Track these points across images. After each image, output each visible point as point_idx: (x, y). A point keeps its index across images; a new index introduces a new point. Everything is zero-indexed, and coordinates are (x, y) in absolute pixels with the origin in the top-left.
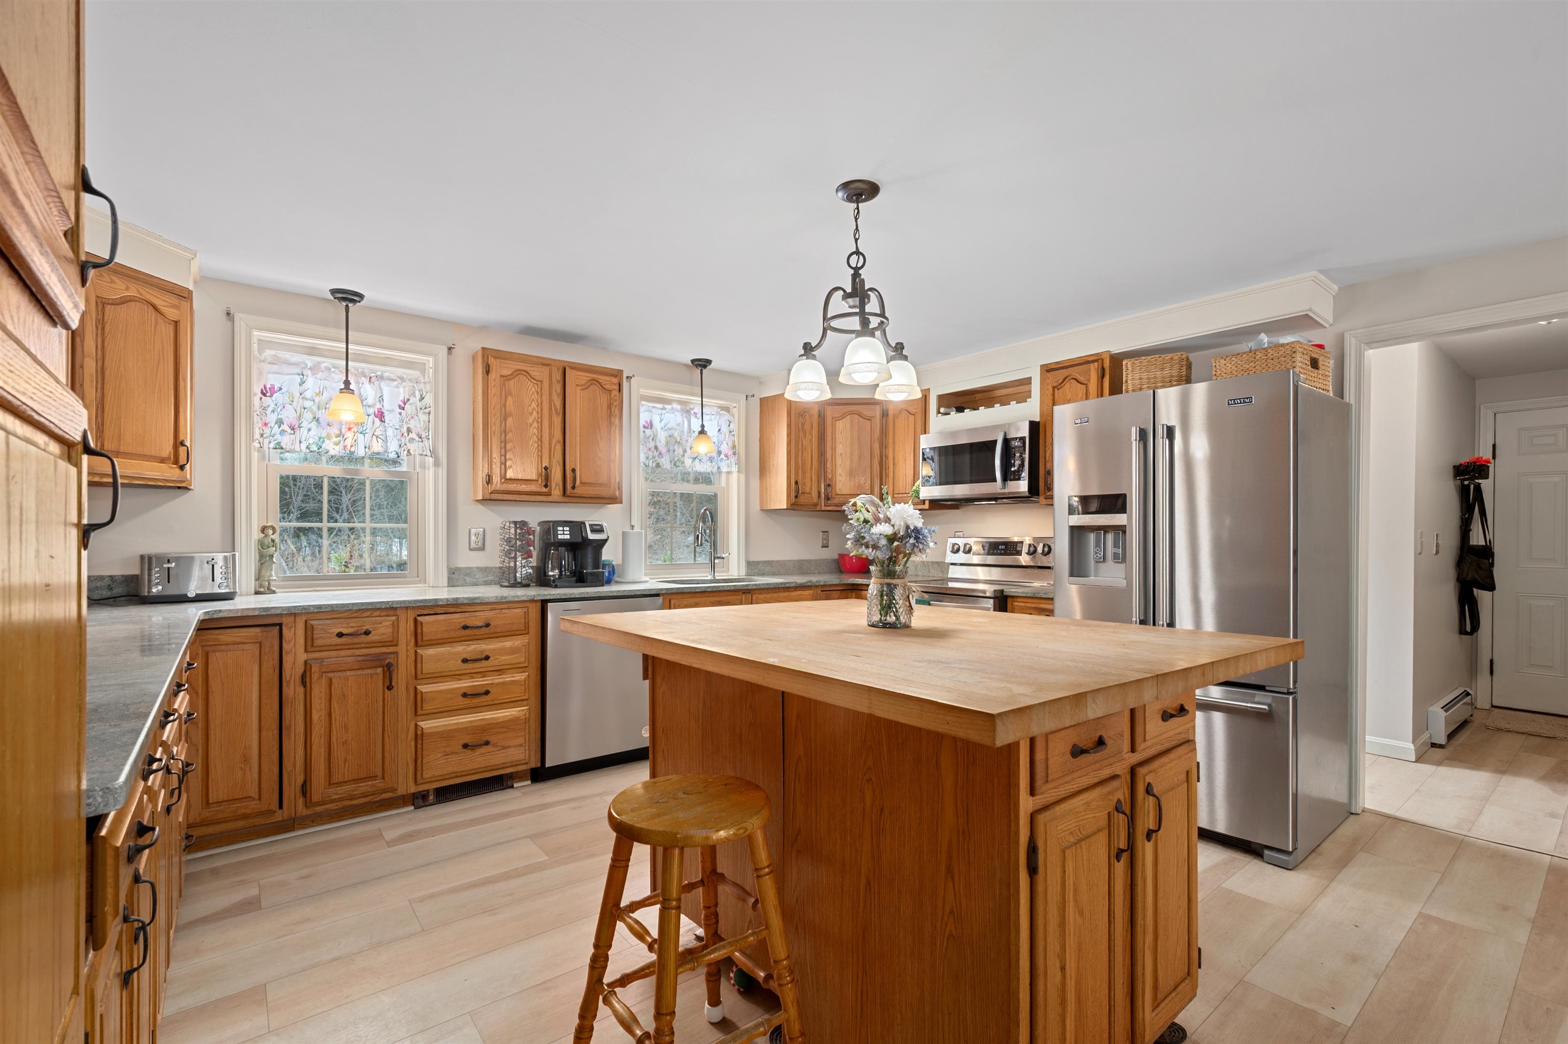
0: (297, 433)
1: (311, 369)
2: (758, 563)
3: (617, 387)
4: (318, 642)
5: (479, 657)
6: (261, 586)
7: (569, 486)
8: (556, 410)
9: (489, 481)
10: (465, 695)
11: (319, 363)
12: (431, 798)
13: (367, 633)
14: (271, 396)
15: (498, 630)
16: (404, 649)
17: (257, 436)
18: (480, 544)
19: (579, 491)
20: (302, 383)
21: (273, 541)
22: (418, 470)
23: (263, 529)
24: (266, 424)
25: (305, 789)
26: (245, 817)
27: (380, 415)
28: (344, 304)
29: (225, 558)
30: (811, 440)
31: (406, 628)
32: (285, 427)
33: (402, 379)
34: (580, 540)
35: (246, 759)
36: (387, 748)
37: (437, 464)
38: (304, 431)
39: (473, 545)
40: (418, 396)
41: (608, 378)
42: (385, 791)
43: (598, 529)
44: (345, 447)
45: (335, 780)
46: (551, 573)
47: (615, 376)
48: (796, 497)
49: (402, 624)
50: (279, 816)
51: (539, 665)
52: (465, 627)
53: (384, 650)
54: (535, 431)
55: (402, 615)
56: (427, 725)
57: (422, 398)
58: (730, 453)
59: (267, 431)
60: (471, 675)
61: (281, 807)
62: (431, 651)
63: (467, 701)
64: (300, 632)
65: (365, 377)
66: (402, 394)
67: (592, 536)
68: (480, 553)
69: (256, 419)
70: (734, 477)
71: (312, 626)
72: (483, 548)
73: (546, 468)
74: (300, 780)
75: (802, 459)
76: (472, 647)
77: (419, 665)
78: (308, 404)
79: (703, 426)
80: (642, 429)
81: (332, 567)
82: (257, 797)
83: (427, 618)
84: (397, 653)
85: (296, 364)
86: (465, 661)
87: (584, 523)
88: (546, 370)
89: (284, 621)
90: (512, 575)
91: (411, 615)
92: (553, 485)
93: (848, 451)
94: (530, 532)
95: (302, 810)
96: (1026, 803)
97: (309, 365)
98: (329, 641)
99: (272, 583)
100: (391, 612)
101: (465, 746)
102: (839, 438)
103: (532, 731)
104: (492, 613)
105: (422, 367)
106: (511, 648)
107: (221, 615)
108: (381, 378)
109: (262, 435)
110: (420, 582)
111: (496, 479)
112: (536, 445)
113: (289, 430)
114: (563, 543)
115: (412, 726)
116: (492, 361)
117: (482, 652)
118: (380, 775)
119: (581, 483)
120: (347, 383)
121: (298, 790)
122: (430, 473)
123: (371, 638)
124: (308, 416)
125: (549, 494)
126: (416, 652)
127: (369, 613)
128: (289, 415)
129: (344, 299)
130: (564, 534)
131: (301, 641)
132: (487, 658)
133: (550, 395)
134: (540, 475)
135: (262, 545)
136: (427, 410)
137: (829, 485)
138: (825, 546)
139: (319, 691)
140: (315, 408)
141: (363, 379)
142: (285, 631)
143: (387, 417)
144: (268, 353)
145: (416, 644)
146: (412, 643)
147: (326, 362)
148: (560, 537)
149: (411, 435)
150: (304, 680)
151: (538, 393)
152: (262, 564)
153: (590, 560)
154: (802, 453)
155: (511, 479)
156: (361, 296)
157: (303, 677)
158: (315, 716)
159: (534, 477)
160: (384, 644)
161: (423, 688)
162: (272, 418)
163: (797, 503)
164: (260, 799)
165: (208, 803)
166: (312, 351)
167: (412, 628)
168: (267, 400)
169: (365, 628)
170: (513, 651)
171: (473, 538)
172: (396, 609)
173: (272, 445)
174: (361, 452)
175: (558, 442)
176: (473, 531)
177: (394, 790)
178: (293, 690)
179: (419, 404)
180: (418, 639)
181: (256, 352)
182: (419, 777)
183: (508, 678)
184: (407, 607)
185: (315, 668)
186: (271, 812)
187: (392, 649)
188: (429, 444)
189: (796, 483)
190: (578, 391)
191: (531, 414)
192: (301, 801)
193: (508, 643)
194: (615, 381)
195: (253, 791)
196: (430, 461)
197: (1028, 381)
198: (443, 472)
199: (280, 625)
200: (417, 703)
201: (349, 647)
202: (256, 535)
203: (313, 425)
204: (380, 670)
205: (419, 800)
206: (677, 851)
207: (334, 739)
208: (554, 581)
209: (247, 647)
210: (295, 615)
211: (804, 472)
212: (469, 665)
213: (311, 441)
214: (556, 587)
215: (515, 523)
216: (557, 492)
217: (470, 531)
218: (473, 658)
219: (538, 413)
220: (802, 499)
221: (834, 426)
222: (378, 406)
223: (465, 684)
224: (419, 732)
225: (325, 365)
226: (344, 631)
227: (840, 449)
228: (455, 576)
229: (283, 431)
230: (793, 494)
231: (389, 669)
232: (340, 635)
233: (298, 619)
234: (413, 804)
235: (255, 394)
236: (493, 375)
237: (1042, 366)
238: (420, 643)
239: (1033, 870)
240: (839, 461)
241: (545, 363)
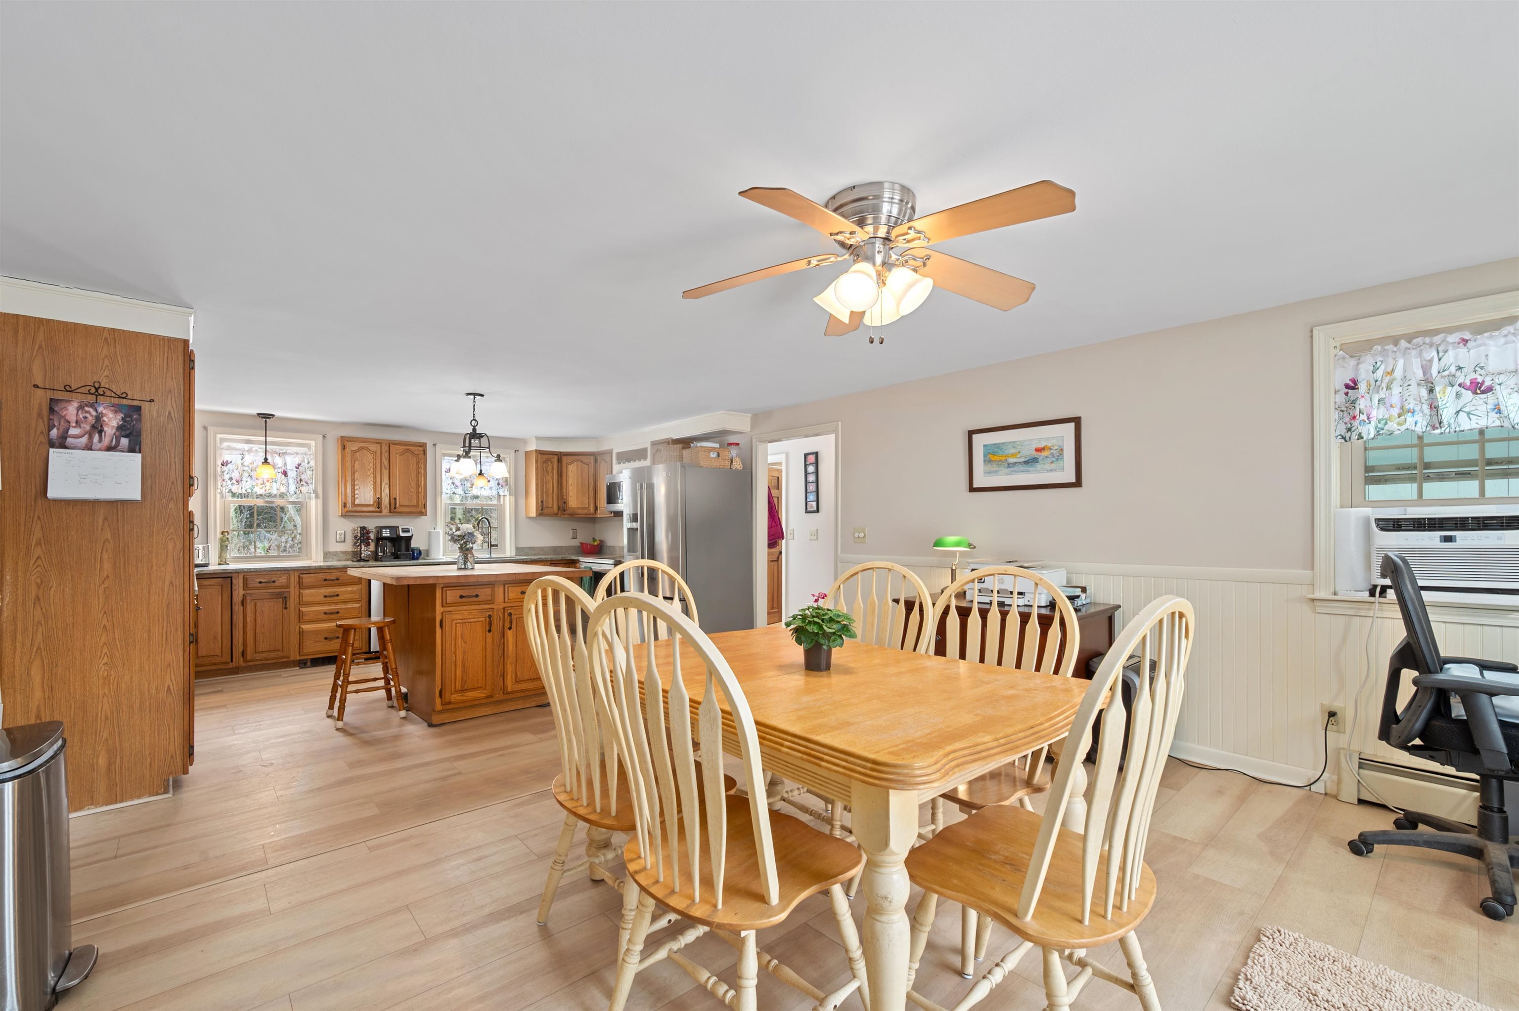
0: (240, 484)
1: (247, 451)
2: (524, 548)
3: (422, 452)
4: (249, 586)
5: (333, 595)
6: (221, 561)
7: (392, 507)
8: (385, 466)
9: (345, 505)
10: (325, 613)
11: (251, 448)
12: (309, 664)
13: (274, 582)
14: (226, 466)
15: (344, 582)
16: (293, 590)
17: (219, 486)
18: (343, 539)
19: (398, 510)
20: (243, 458)
21: (228, 538)
22: (307, 500)
23: (223, 533)
24: (224, 480)
25: (243, 654)
26: (215, 664)
27: (285, 473)
28: (264, 420)
29: (204, 547)
30: (552, 477)
31: (294, 579)
32: (234, 481)
33: (297, 453)
34: (395, 536)
35: (215, 638)
36: (284, 637)
37: (317, 497)
38: (244, 483)
39: (338, 540)
40: (306, 462)
41: (417, 448)
42: (283, 658)
43: (405, 531)
44: (265, 490)
45: (258, 650)
46: (380, 554)
47: (421, 446)
48: (542, 510)
49: (292, 578)
50: (231, 665)
51: (368, 600)
52: (325, 580)
53: (283, 590)
54: (372, 479)
55: (292, 574)
56: (305, 627)
57: (309, 463)
58: (504, 484)
59: (224, 483)
60: (330, 604)
61: (232, 661)
62: (307, 592)
63: (326, 616)
64: (241, 581)
65: (277, 454)
66: (297, 460)
67: (402, 534)
68: (343, 544)
69: (219, 478)
70: (507, 498)
71: (247, 578)
72: (344, 541)
73: (378, 498)
74: (241, 649)
75: (546, 488)
76: (330, 590)
77: (301, 598)
78: (246, 468)
79: (481, 471)
80: (443, 472)
81: (260, 552)
82: (220, 655)
83: (305, 575)
84: (289, 592)
85: (239, 450)
86: (325, 596)
87: (398, 527)
88: (378, 446)
89: (233, 575)
90: (359, 556)
91: (297, 574)
92: (383, 507)
93: (576, 482)
94: (368, 532)
95: (242, 663)
96: (439, 609)
97: (247, 449)
98: (255, 585)
99: (227, 560)
100: (286, 572)
101: (326, 638)
102: (570, 474)
103: (364, 633)
104: (340, 573)
105: (309, 446)
106: (351, 591)
107: (204, 572)
108: (285, 453)
109: (222, 486)
110: (308, 559)
111: (349, 505)
112: (373, 486)
113: (236, 483)
114: (386, 538)
115: (298, 627)
116: (346, 443)
117: (335, 592)
118: (281, 650)
119: (400, 505)
120: (266, 460)
121: (240, 655)
122: (313, 502)
123: (276, 584)
124: (246, 474)
125: (381, 512)
126: (299, 592)
127: (275, 572)
128: (236, 475)
129: (264, 418)
130: (386, 533)
131: (241, 585)
132: (338, 595)
133: (381, 459)
134: (375, 502)
135: (222, 540)
136: (311, 469)
137: (565, 503)
138: (574, 538)
139: (250, 608)
140: (249, 471)
141: (276, 455)
142: (234, 580)
143: (289, 473)
144: (225, 444)
145: (300, 588)
146: (298, 587)
147: (255, 447)
148: (383, 535)
149: (302, 483)
150: (243, 603)
151: (373, 458)
152: (222, 550)
153: (403, 547)
154: (546, 484)
155: (358, 505)
156: (274, 415)
157: (242, 601)
158: (248, 620)
159: (372, 503)
160: (282, 587)
161: (303, 609)
162: (227, 477)
163: (543, 511)
164: (222, 656)
165: (198, 657)
166: (248, 442)
167: (297, 580)
168: (225, 468)
169: (273, 580)
170: (352, 592)
171: (338, 536)
172: (289, 570)
173: (227, 491)
174: (274, 492)
175: (386, 484)
176: (338, 532)
177: (288, 657)
178: (238, 608)
179: (307, 466)
180: (301, 585)
181: (219, 444)
182: (301, 652)
183: (349, 606)
184: (295, 570)
185: (248, 598)
186: (227, 663)
187: (287, 590)
188: (312, 487)
189: (542, 502)
190: (397, 456)
191: (369, 470)
192: (241, 659)
193: (349, 589)
194: (421, 449)
195: (218, 652)
196: (313, 495)
197: (645, 450)
198: (320, 501)
199: (231, 577)
200: (300, 617)
201: (265, 588)
202: (219, 536)
203: (249, 479)
204: (281, 600)
205: (302, 664)
206: (353, 631)
207: (258, 631)
208: (381, 558)
209: (216, 587)
210: (238, 572)
211: (547, 496)
212: (328, 599)
213: (248, 487)
214: (382, 561)
215: (360, 527)
216: (385, 511)
217: (336, 532)
218: (330, 595)
219: (374, 469)
220: (546, 511)
221: (567, 468)
222: (284, 468)
223: (326, 608)
224: (301, 630)
225: (255, 448)
226: (263, 581)
227: (571, 481)
228: (327, 555)
229: (233, 484)
230: (540, 508)
231: (285, 600)
232: (260, 582)
233: (240, 575)
234: (299, 666)
235: (218, 466)
236: (347, 450)
237: (652, 442)
238: (301, 587)
239: (441, 626)
240: (570, 488)
241: (378, 442)
